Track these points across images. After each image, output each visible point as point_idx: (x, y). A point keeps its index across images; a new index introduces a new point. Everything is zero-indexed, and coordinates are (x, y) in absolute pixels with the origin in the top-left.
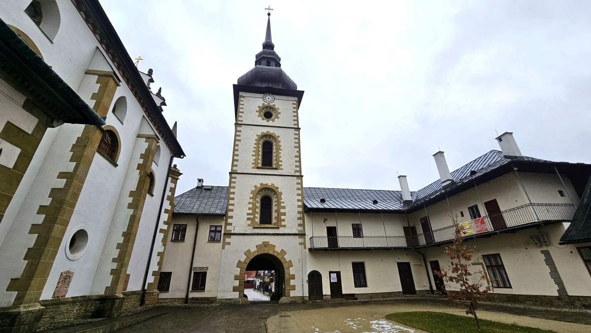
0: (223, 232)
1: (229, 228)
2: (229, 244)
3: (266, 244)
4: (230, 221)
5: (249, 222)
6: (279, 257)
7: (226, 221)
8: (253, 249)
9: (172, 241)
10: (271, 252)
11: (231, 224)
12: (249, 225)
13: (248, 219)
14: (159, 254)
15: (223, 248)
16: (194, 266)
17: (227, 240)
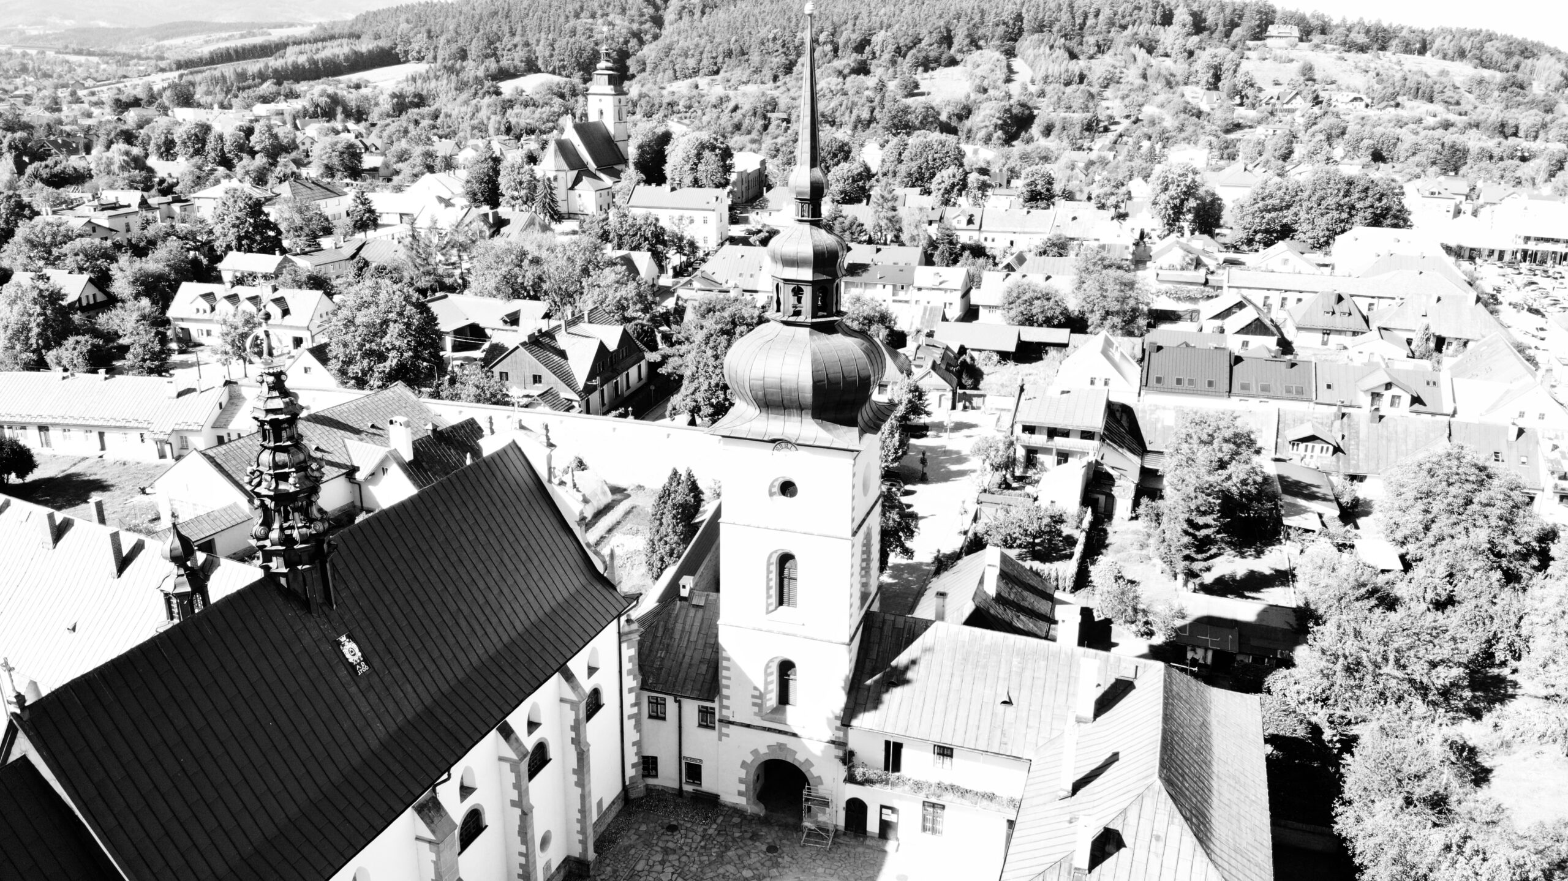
0: (717, 717)
1: (725, 712)
2: (727, 735)
3: (781, 747)
4: (725, 702)
5: (756, 709)
6: (803, 769)
7: (721, 702)
8: (763, 750)
9: (650, 717)
10: (790, 760)
11: (728, 708)
12: (756, 714)
13: (754, 704)
14: (634, 744)
15: (720, 739)
16: (685, 754)
17: (725, 730)
